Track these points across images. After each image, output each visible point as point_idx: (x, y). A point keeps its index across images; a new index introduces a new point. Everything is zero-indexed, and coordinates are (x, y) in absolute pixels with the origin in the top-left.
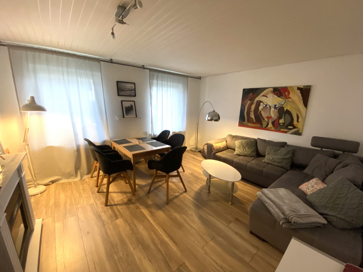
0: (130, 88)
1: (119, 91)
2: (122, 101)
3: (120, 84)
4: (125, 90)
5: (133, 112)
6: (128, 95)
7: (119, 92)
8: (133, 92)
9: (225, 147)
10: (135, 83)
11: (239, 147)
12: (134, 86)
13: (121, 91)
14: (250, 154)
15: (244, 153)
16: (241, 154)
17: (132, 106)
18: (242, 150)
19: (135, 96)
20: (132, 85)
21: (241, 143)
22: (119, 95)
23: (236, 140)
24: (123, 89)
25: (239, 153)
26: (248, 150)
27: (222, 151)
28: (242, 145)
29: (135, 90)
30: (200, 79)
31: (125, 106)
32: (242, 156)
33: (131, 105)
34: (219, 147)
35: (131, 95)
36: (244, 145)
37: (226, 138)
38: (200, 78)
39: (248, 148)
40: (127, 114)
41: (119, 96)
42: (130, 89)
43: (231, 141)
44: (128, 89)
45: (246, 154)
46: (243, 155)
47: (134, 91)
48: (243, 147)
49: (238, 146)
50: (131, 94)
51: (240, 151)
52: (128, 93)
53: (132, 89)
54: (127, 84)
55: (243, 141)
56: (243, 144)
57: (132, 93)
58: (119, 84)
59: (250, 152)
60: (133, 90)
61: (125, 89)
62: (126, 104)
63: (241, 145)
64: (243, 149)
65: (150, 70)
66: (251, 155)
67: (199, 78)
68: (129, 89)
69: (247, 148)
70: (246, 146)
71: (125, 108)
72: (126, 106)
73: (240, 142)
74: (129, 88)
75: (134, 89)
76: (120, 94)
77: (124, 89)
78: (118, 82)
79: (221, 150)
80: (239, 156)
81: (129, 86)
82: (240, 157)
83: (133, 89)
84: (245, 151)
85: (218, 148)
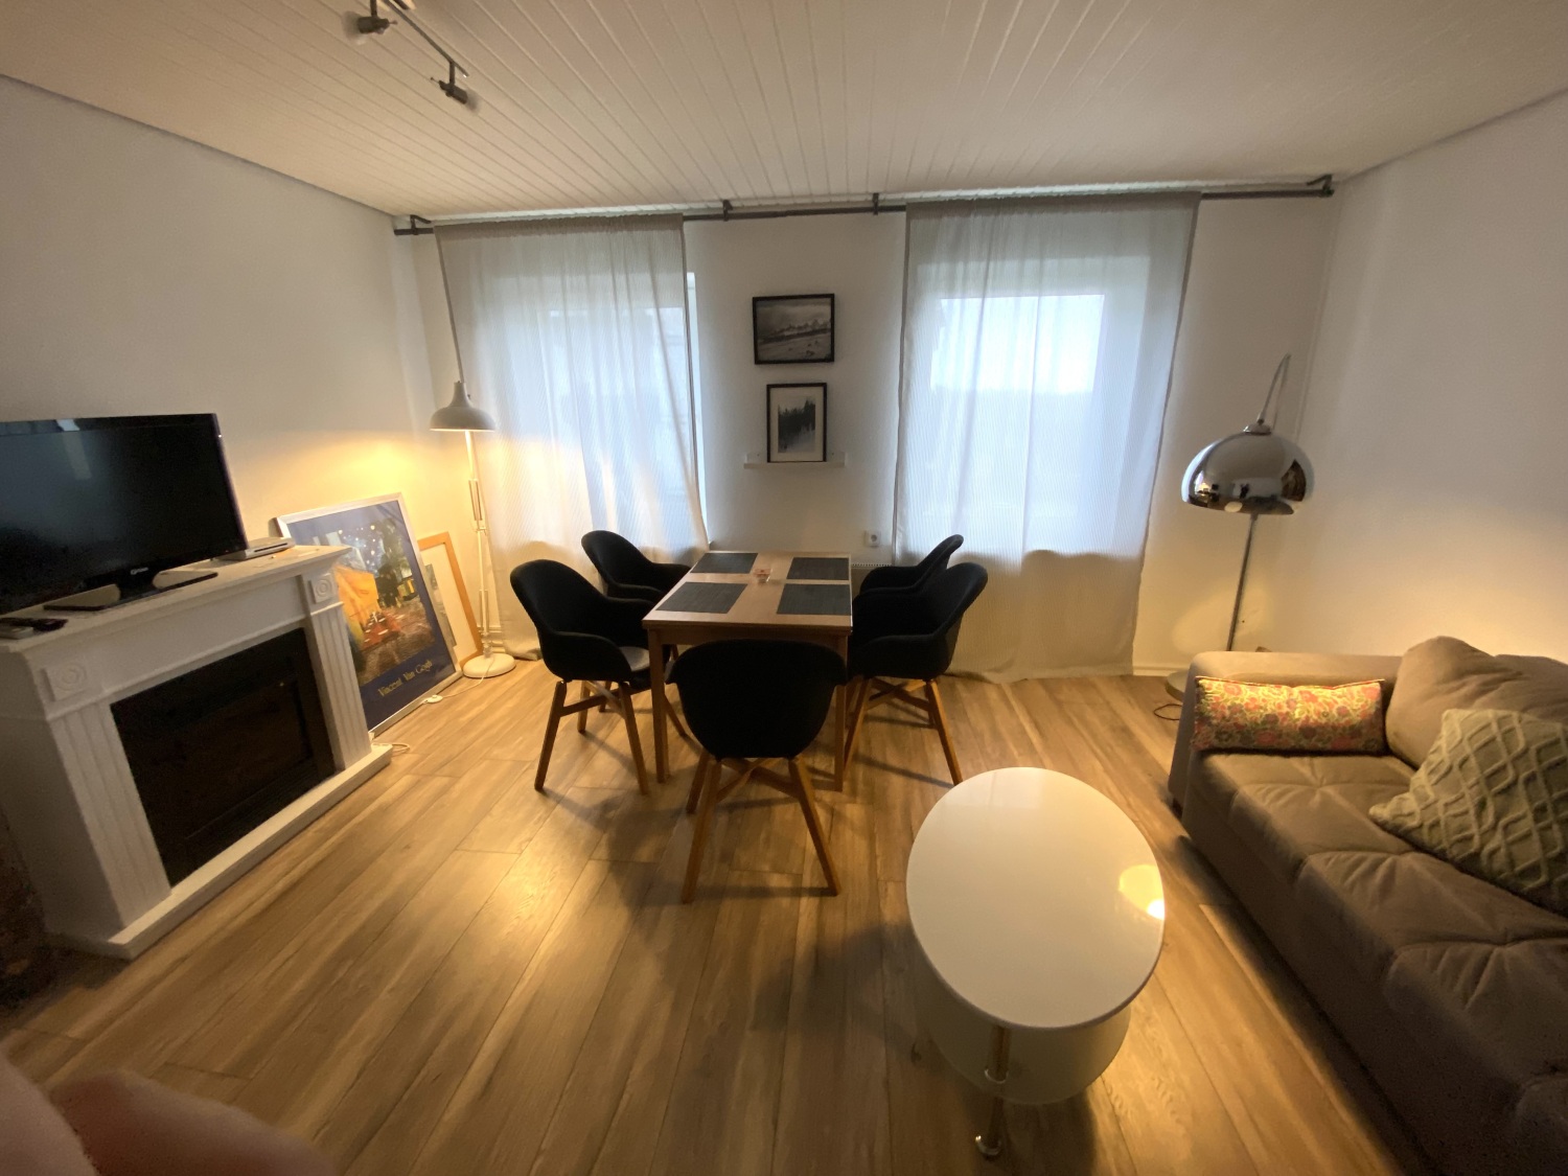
0: (810, 323)
1: (759, 341)
2: (769, 387)
3: (768, 309)
4: (787, 333)
5: (814, 434)
6: (798, 357)
7: (759, 348)
8: (824, 338)
9: (1354, 731)
10: (832, 296)
11: (1450, 769)
12: (827, 309)
13: (768, 340)
14: (1533, 871)
15: (1470, 838)
16: (1425, 836)
17: (810, 408)
18: (1469, 804)
19: (830, 359)
20: (823, 304)
21: (1484, 738)
22: (758, 361)
23: (1484, 699)
24: (778, 330)
25: (1413, 823)
26: (1527, 824)
27: (1287, 753)
28: (1482, 767)
29: (831, 329)
30: (1327, 192)
31: (779, 408)
32: (1440, 856)
33: (807, 403)
34: (1259, 715)
35: (812, 353)
36: (1503, 768)
37: (1396, 661)
38: (1323, 187)
39: (1540, 812)
40: (783, 447)
41: (763, 366)
42: (809, 330)
43: (1429, 696)
44: (800, 328)
45: (1493, 852)
46: (1455, 851)
47: (829, 334)
48: (1489, 786)
49: (1445, 754)
50: (811, 349)
51: (1440, 805)
52: (800, 346)
53: (817, 328)
54: (797, 305)
55: (1511, 730)
56: (1504, 758)
57: (820, 345)
58: (763, 309)
59: (1532, 853)
60: (823, 331)
61: (788, 330)
62: (788, 401)
63: (1473, 761)
64: (1482, 806)
65: (915, 209)
66: (1530, 885)
67: (1320, 186)
68: (806, 326)
69: (1531, 800)
70: (1530, 779)
71: (780, 416)
72: (783, 409)
73: (1488, 726)
74: (802, 324)
75: (829, 326)
76: (764, 356)
77: (782, 331)
78: (759, 303)
79: (1284, 747)
80: (1403, 845)
81: (803, 313)
82: (1412, 861)
83: (825, 324)
84: (1494, 828)
85: (1241, 721)
